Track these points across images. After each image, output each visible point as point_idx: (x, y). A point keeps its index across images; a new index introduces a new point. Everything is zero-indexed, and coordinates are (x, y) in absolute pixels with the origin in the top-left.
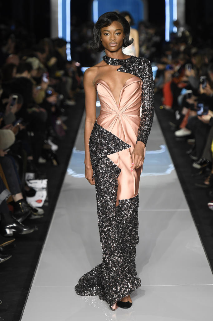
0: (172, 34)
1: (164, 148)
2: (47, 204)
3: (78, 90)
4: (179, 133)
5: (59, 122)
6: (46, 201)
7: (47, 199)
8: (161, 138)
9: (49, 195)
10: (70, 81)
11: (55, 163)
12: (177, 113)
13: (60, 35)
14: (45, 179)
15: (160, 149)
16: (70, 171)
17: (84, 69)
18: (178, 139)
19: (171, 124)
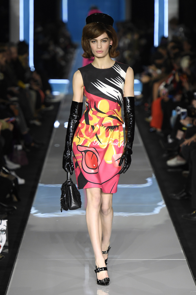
1: (151, 181)
2: (7, 251)
3: (43, 107)
4: (172, 162)
5: (20, 147)
6: (5, 246)
7: (7, 244)
8: (150, 169)
9: (9, 239)
10: (33, 94)
11: (15, 199)
12: (169, 136)
13: (22, 38)
14: (4, 219)
15: (146, 182)
16: (33, 211)
17: (52, 81)
18: (170, 170)
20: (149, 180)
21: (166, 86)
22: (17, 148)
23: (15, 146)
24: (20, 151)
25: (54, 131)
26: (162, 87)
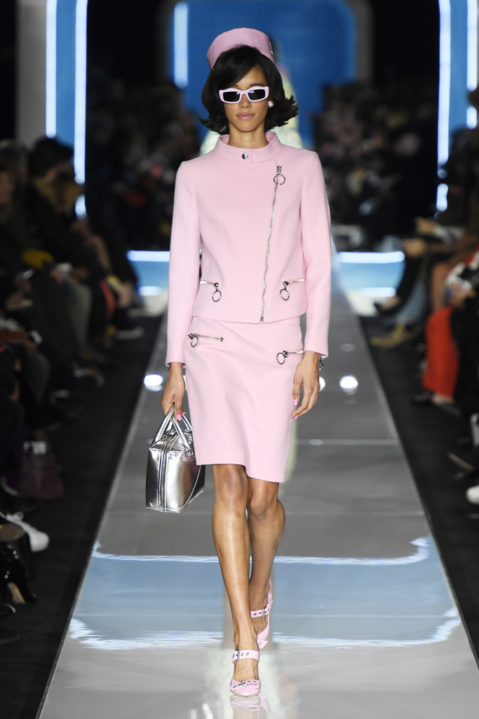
0: (458, 134)
1: (425, 547)
3: (111, 330)
5: (40, 447)
8: (421, 513)
10: (84, 295)
12: (474, 419)
15: (414, 550)
16: (76, 629)
17: (136, 256)
19: (455, 458)
20: (420, 542)
21: (466, 275)
22: (31, 449)
23: (26, 446)
24: (40, 456)
25: (143, 399)
26: (453, 278)
